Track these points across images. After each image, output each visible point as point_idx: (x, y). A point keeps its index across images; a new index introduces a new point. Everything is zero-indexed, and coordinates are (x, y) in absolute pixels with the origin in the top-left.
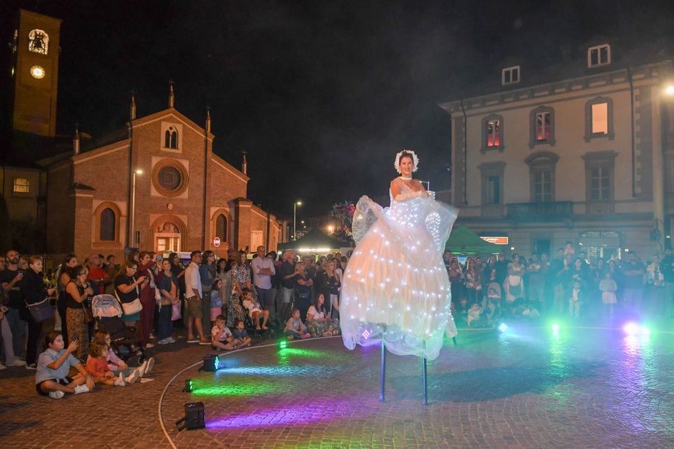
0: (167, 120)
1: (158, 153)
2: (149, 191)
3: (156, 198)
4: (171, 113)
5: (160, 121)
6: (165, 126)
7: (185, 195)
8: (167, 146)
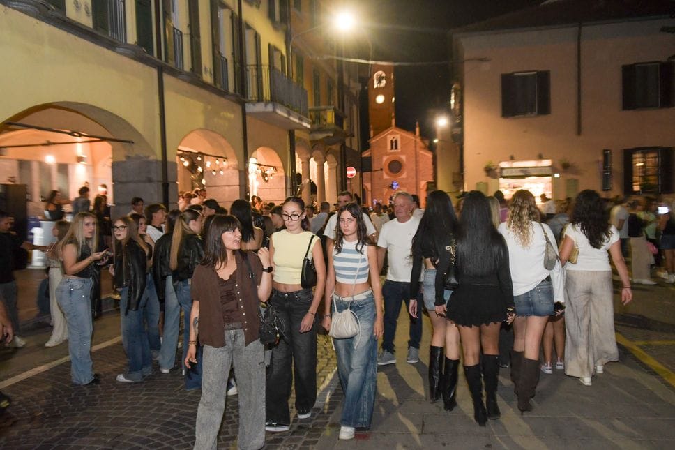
0: (391, 134)
1: (386, 154)
2: (382, 176)
3: (386, 179)
4: (393, 129)
5: (386, 136)
6: (390, 138)
7: (404, 175)
8: (392, 148)
